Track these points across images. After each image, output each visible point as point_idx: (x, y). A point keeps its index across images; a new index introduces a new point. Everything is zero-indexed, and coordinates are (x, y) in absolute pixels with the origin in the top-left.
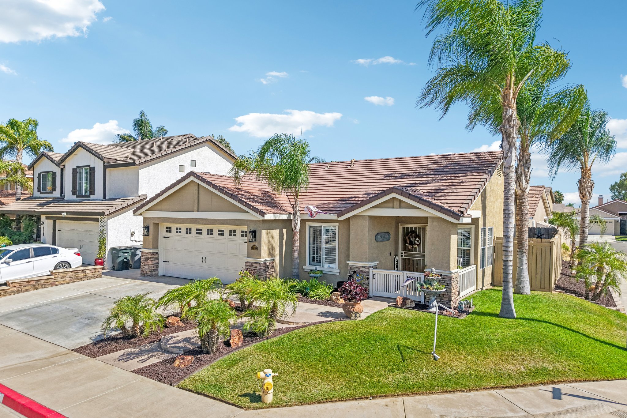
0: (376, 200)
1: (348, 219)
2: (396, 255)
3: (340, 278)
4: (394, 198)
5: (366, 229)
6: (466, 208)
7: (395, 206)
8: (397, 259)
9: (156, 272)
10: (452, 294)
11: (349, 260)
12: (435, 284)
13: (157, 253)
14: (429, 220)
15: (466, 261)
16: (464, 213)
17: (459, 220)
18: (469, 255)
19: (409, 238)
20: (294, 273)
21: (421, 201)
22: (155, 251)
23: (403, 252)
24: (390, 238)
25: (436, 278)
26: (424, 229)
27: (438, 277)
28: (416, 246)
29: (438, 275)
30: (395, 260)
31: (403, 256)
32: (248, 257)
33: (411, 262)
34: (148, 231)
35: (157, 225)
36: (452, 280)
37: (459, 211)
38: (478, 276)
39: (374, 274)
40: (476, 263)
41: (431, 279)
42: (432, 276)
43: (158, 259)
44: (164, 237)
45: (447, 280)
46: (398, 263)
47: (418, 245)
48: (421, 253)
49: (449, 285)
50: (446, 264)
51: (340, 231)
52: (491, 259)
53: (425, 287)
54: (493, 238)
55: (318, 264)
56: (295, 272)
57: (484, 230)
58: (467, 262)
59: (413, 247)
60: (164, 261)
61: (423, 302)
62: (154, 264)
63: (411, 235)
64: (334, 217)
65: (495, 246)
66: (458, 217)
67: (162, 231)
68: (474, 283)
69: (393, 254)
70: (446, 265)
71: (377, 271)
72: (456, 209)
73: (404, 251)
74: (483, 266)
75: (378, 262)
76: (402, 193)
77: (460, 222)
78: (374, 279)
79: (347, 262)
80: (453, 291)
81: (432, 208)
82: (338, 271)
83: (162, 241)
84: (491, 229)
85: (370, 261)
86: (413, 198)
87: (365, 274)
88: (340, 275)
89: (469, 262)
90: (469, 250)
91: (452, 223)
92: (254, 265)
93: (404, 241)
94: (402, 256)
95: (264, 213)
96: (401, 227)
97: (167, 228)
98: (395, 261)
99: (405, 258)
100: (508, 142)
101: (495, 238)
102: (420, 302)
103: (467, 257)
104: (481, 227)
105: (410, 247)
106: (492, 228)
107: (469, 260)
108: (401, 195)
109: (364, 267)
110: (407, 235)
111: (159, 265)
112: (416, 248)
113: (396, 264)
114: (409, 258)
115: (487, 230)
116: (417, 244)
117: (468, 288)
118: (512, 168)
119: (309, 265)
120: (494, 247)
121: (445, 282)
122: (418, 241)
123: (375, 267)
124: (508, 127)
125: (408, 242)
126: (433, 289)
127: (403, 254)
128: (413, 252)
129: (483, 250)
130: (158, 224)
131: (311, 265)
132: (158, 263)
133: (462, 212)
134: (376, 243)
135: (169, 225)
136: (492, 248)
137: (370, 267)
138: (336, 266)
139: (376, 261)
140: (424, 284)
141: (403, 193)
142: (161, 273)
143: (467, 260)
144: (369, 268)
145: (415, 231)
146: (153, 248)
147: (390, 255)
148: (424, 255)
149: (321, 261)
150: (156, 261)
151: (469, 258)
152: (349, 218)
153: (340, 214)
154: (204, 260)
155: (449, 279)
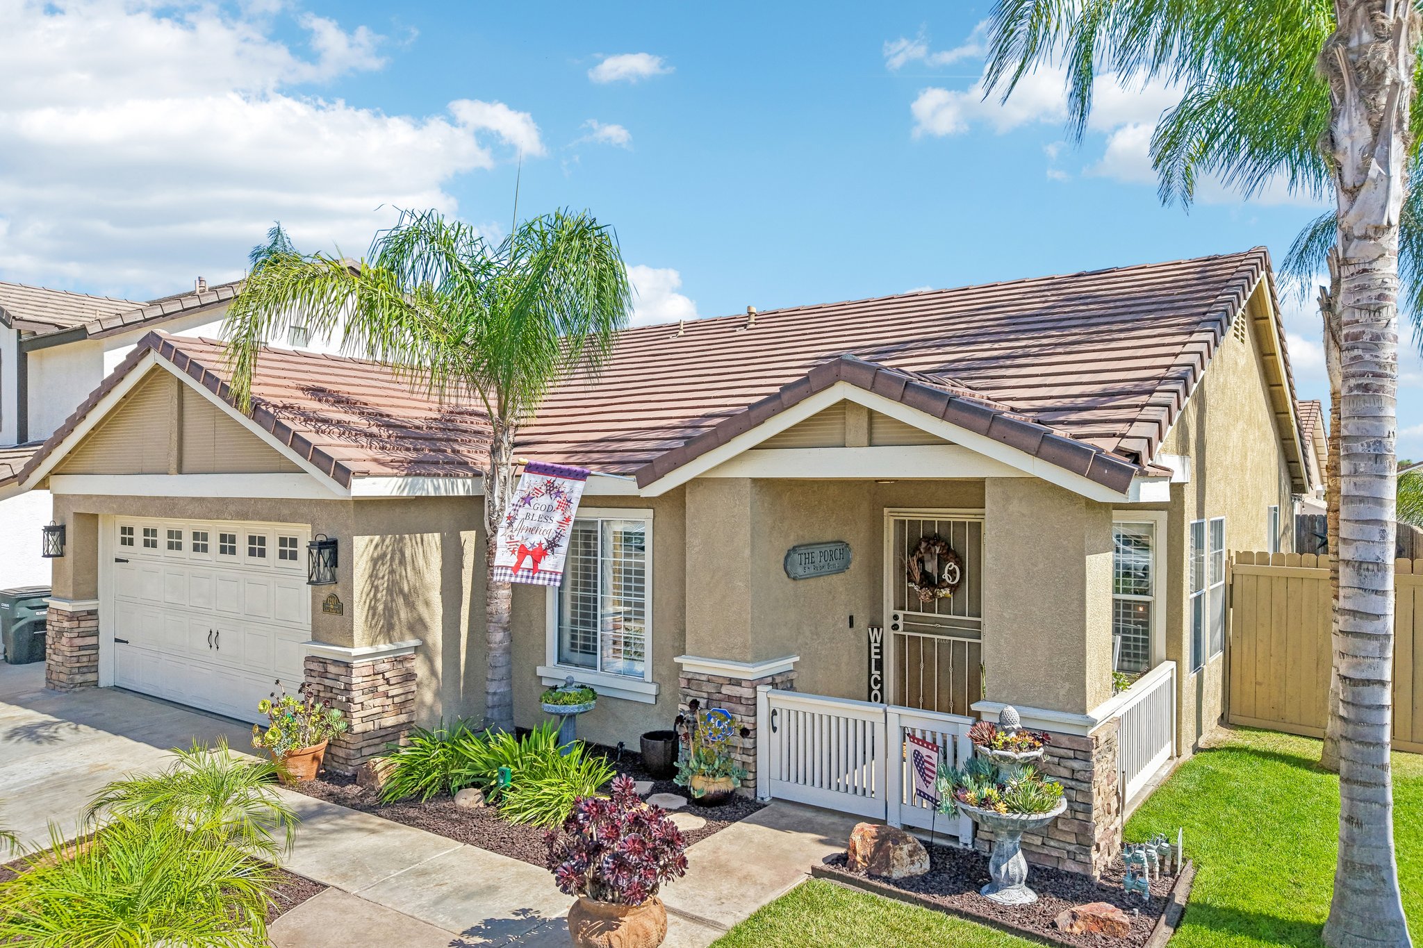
0: (774, 413)
1: (681, 491)
2: (876, 624)
3: (659, 715)
4: (845, 404)
5: (745, 533)
6: (1149, 441)
7: (850, 438)
8: (879, 641)
9: (91, 677)
10: (1095, 813)
11: (682, 652)
12: (1019, 780)
13: (93, 614)
14: (988, 490)
15: (1132, 643)
16: (1145, 459)
17: (1123, 489)
18: (1146, 624)
19: (921, 561)
20: (490, 697)
21: (952, 412)
22: (87, 605)
23: (900, 614)
24: (849, 562)
25: (1023, 754)
26: (977, 527)
27: (1032, 747)
28: (945, 592)
29: (1030, 739)
30: (870, 642)
31: (901, 628)
32: (316, 639)
33: (928, 650)
34: (63, 542)
35: (89, 521)
36: (1094, 752)
37: (1118, 450)
38: (1184, 701)
39: (774, 713)
40: (1174, 653)
41: (1001, 757)
42: (1006, 745)
43: (96, 634)
44: (117, 560)
45: (1071, 754)
46: (881, 653)
47: (954, 589)
48: (967, 618)
49: (1078, 776)
50: (1067, 685)
51: (658, 538)
52: (1219, 630)
53: (973, 795)
54: (1225, 558)
55: (589, 658)
56: (495, 694)
57: (1198, 529)
58: (1136, 647)
59: (934, 596)
60: (117, 640)
61: (969, 841)
62: (81, 648)
63: (928, 550)
64: (628, 486)
65: (1231, 586)
66: (1122, 477)
67: (109, 542)
68: (1167, 732)
69: (862, 622)
70: (1063, 689)
71: (783, 701)
72: (1108, 445)
73: (903, 608)
74: (1197, 663)
75: (797, 659)
76: (876, 381)
77: (1130, 498)
78: (775, 729)
79: (677, 660)
80: (1097, 802)
81: (1004, 440)
82: (653, 689)
83: (107, 573)
84: (1218, 526)
85: (759, 658)
86: (921, 398)
87: (742, 709)
88: (659, 705)
89: (1146, 648)
90: (1147, 605)
91: (1090, 504)
92: (331, 669)
93: (904, 573)
94: (895, 627)
95: (348, 472)
96: (892, 520)
97: (124, 530)
98: (873, 645)
99: (907, 634)
100: (1370, 109)
101: (1233, 554)
102: (956, 839)
103: (1136, 631)
104: (1190, 518)
105: (924, 595)
106: (1221, 521)
107: (1145, 641)
108: (872, 388)
109: (737, 682)
110: (914, 550)
111: (100, 651)
112: (945, 597)
113: (873, 656)
114: (922, 635)
115: (1207, 527)
116: (949, 586)
117: (1150, 758)
118: (1386, 237)
119: (559, 661)
120: (1230, 588)
121: (1064, 762)
122: (952, 573)
123: (782, 683)
124: (1366, 37)
125: (918, 578)
126: (1011, 808)
127: (900, 622)
128: (936, 615)
129: (1198, 601)
130: (95, 517)
131: (568, 662)
132: (96, 647)
133: (1136, 457)
134: (791, 583)
135: (128, 521)
136: (1222, 591)
137: (761, 681)
138: (644, 667)
139: (787, 654)
140: (967, 779)
141: (879, 379)
142: (106, 677)
143: (1136, 640)
144: (754, 685)
145: (942, 534)
146: (77, 597)
147: (851, 625)
148: (978, 625)
149: (595, 648)
150: (90, 641)
151: (1146, 633)
152: (684, 485)
153: (648, 473)
154: (213, 638)
155: (1083, 750)
